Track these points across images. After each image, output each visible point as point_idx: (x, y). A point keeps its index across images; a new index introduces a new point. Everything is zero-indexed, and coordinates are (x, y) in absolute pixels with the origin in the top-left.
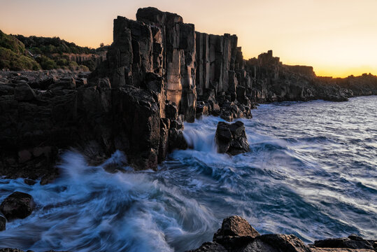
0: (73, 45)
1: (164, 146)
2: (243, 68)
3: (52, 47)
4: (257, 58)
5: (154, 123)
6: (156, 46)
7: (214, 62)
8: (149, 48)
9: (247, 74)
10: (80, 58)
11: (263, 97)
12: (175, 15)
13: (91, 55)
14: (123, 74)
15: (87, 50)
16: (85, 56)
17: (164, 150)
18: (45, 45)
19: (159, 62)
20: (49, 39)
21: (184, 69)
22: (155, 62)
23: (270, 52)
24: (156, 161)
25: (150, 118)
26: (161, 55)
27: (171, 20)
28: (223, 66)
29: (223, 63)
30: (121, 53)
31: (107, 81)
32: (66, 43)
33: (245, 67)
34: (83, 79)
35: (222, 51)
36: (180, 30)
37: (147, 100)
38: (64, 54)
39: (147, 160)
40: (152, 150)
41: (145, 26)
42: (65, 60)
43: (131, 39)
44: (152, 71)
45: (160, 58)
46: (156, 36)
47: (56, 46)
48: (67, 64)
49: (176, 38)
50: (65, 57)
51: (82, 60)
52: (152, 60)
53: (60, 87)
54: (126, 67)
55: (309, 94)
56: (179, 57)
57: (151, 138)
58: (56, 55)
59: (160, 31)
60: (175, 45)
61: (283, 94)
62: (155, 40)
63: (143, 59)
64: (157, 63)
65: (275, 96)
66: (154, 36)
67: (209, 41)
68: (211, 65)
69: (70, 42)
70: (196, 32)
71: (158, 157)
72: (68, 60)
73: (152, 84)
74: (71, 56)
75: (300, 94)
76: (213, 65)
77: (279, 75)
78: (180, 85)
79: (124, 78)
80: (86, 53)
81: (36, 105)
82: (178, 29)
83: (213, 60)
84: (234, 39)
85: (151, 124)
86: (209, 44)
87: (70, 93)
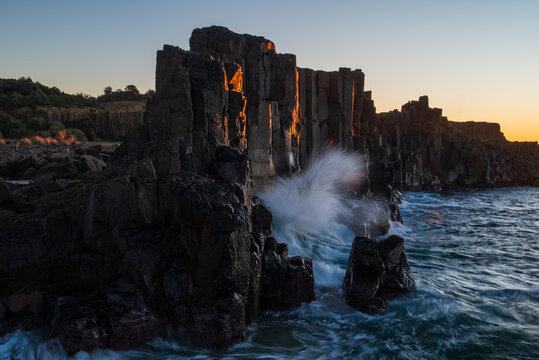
0: (55, 91)
1: (257, 286)
2: (376, 130)
3: (17, 96)
4: (400, 110)
5: (240, 244)
6: (233, 96)
7: (327, 121)
8: (221, 102)
9: (384, 141)
10: (68, 114)
11: (416, 184)
12: (261, 40)
13: (87, 110)
14: (176, 151)
15: (80, 100)
16: (77, 112)
17: (257, 295)
18: (5, 92)
19: (239, 126)
20: (11, 82)
21: (277, 137)
22: (232, 128)
23: (424, 100)
24: (243, 319)
25: (233, 235)
26: (242, 114)
27: (255, 49)
28: (344, 128)
29: (344, 122)
30: (172, 111)
31: (149, 164)
32: (43, 87)
33: (380, 128)
34: (86, 156)
35: (340, 101)
36: (272, 67)
37: (225, 199)
38: (39, 108)
39: (228, 316)
40: (237, 296)
41: (215, 62)
42: (41, 120)
43: (189, 86)
44: (227, 143)
45: (241, 119)
46: (234, 78)
47: (25, 94)
48: (46, 127)
49: (265, 81)
50: (42, 113)
51: (72, 118)
52: (226, 124)
53: (50, 176)
54: (182, 138)
55: (501, 176)
56: (270, 114)
57: (234, 272)
58: (24, 110)
59: (240, 70)
60: (261, 94)
61: (452, 177)
62: (231, 86)
63: (212, 121)
64: (236, 129)
65: (438, 181)
66: (229, 79)
67: (317, 84)
68: (321, 126)
69: (50, 87)
70: (299, 69)
71: (246, 309)
72: (47, 119)
73: (228, 169)
74: (51, 111)
75: (484, 175)
76: (325, 126)
77: (443, 141)
78: (271, 165)
79: (178, 158)
80: (79, 107)
81: (12, 212)
82: (267, 64)
83: (324, 117)
84: (358, 77)
85: (236, 246)
86: (317, 88)
87: (71, 185)
